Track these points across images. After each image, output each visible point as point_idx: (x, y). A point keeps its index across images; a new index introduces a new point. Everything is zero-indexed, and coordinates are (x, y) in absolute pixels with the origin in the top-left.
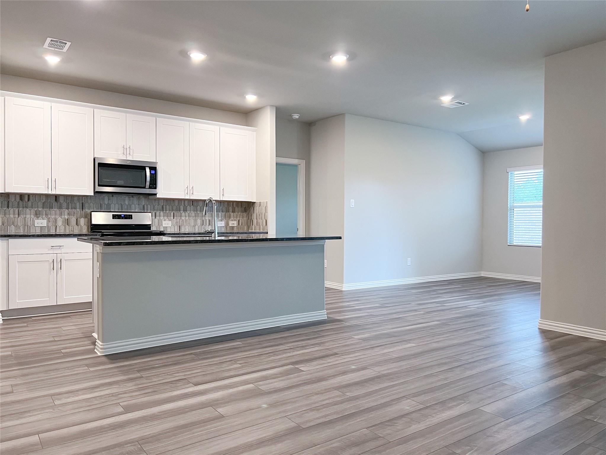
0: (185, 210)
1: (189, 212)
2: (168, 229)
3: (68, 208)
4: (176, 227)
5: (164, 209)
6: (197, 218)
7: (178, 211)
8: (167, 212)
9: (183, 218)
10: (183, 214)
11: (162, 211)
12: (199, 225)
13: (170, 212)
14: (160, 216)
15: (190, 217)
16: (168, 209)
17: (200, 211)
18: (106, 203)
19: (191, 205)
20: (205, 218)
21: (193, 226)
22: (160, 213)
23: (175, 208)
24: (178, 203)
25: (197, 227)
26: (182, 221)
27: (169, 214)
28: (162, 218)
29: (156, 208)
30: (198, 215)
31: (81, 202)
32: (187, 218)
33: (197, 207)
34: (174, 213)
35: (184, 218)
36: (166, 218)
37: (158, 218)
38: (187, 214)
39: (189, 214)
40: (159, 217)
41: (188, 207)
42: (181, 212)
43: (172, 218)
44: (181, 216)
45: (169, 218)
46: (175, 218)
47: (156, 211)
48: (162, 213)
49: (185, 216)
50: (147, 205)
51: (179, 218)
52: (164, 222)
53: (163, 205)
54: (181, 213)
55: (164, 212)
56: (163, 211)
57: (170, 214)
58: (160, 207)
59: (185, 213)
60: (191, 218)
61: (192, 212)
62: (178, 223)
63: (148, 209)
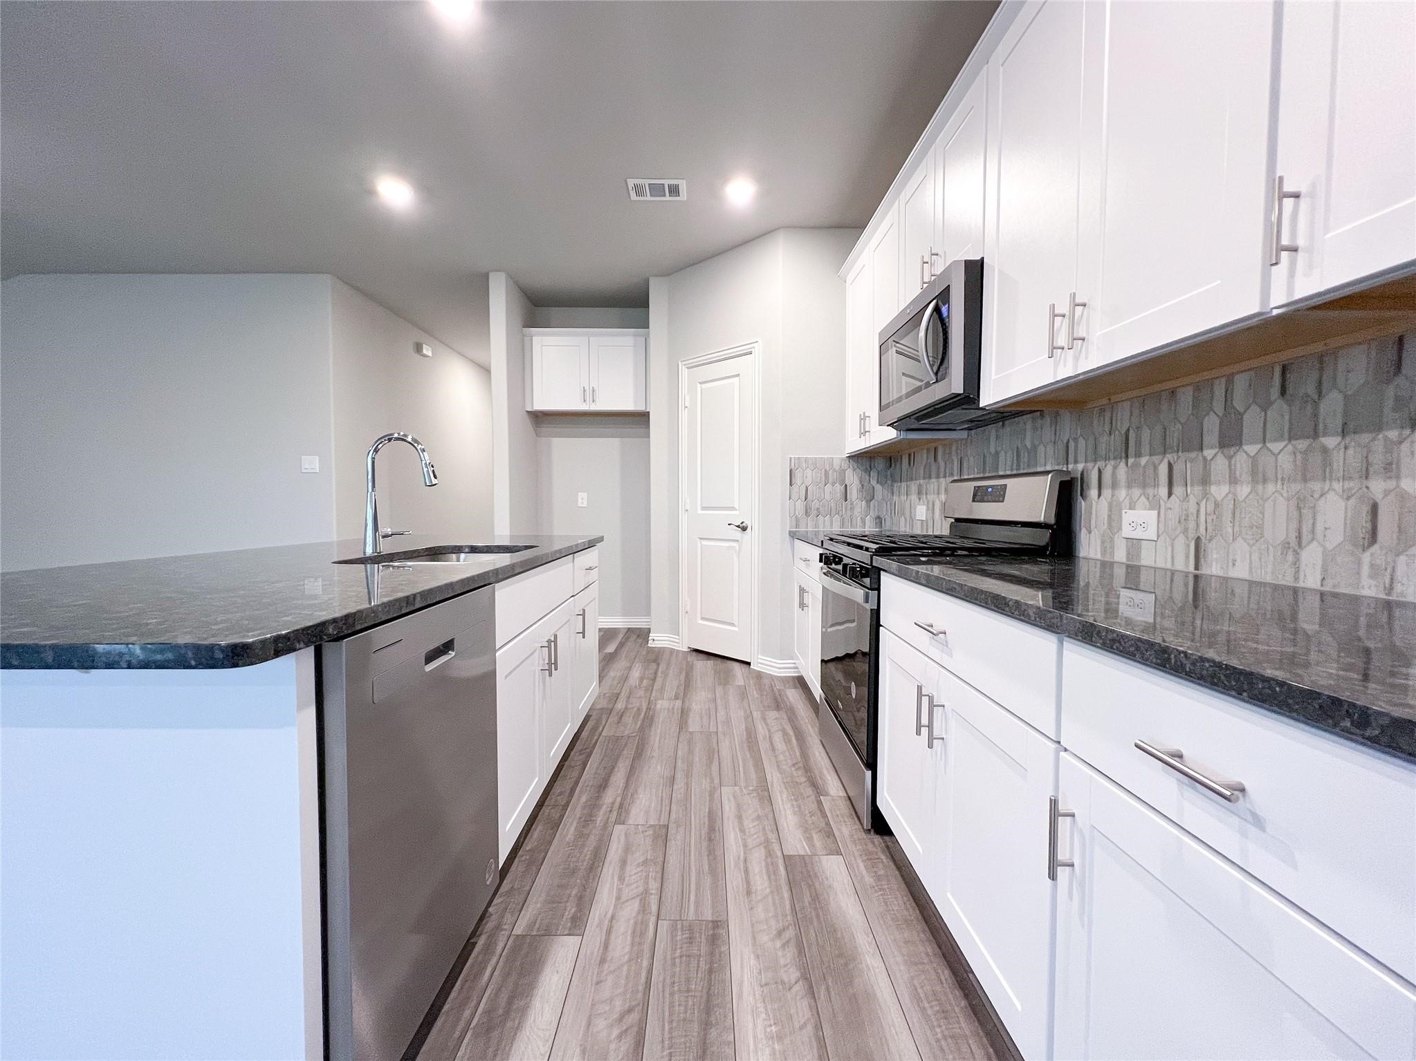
0: (1230, 439)
1: (1252, 449)
2: (1144, 553)
3: (945, 477)
4: (1180, 542)
5: (1132, 450)
6: (1316, 486)
7: (1189, 451)
8: (1143, 460)
9: (1219, 491)
10: (1220, 464)
11: (1121, 458)
12: (1336, 537)
13: (1156, 459)
14: (1114, 486)
15: (1265, 481)
16: (1145, 448)
17: (1344, 433)
18: (993, 450)
19: (1275, 391)
20: (1391, 484)
21: (1286, 546)
22: (1115, 468)
23: (1175, 431)
24: (1196, 403)
25: (1312, 556)
26: (1211, 507)
27: (1152, 471)
28: (1122, 493)
29: (1102, 450)
30: (1327, 463)
31: (959, 457)
32: (1244, 490)
33: (1316, 404)
34: (1170, 466)
35: (1225, 489)
36: (1136, 492)
37: (1107, 492)
38: (1241, 461)
39: (1254, 460)
40: (1110, 491)
41: (1252, 419)
42: (1209, 453)
43: (1163, 491)
44: (1205, 481)
45: (1150, 491)
46: (1178, 490)
47: (1100, 464)
48: (1122, 470)
49: (1233, 480)
50: (1076, 440)
51: (1198, 489)
52: (1128, 516)
53: (1128, 430)
54: (1205, 459)
55: (1131, 461)
56: (1127, 457)
57: (1155, 468)
58: (1117, 439)
59: (1230, 458)
60: (1271, 488)
61: (1275, 447)
62: (1192, 525)
63: (1079, 459)
